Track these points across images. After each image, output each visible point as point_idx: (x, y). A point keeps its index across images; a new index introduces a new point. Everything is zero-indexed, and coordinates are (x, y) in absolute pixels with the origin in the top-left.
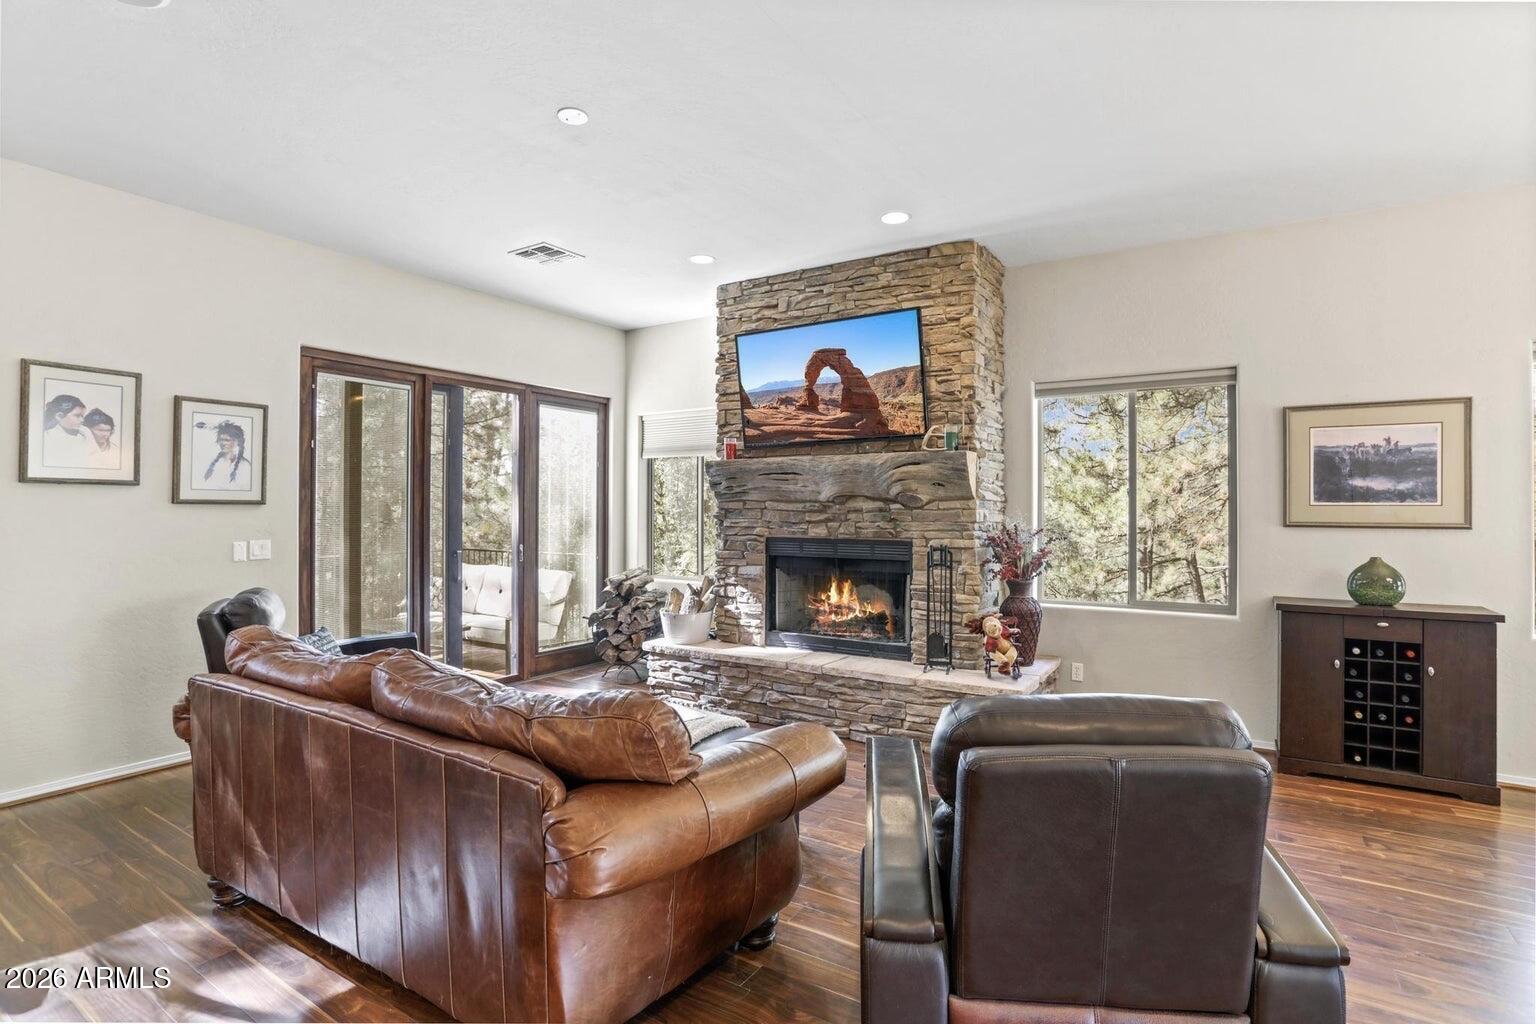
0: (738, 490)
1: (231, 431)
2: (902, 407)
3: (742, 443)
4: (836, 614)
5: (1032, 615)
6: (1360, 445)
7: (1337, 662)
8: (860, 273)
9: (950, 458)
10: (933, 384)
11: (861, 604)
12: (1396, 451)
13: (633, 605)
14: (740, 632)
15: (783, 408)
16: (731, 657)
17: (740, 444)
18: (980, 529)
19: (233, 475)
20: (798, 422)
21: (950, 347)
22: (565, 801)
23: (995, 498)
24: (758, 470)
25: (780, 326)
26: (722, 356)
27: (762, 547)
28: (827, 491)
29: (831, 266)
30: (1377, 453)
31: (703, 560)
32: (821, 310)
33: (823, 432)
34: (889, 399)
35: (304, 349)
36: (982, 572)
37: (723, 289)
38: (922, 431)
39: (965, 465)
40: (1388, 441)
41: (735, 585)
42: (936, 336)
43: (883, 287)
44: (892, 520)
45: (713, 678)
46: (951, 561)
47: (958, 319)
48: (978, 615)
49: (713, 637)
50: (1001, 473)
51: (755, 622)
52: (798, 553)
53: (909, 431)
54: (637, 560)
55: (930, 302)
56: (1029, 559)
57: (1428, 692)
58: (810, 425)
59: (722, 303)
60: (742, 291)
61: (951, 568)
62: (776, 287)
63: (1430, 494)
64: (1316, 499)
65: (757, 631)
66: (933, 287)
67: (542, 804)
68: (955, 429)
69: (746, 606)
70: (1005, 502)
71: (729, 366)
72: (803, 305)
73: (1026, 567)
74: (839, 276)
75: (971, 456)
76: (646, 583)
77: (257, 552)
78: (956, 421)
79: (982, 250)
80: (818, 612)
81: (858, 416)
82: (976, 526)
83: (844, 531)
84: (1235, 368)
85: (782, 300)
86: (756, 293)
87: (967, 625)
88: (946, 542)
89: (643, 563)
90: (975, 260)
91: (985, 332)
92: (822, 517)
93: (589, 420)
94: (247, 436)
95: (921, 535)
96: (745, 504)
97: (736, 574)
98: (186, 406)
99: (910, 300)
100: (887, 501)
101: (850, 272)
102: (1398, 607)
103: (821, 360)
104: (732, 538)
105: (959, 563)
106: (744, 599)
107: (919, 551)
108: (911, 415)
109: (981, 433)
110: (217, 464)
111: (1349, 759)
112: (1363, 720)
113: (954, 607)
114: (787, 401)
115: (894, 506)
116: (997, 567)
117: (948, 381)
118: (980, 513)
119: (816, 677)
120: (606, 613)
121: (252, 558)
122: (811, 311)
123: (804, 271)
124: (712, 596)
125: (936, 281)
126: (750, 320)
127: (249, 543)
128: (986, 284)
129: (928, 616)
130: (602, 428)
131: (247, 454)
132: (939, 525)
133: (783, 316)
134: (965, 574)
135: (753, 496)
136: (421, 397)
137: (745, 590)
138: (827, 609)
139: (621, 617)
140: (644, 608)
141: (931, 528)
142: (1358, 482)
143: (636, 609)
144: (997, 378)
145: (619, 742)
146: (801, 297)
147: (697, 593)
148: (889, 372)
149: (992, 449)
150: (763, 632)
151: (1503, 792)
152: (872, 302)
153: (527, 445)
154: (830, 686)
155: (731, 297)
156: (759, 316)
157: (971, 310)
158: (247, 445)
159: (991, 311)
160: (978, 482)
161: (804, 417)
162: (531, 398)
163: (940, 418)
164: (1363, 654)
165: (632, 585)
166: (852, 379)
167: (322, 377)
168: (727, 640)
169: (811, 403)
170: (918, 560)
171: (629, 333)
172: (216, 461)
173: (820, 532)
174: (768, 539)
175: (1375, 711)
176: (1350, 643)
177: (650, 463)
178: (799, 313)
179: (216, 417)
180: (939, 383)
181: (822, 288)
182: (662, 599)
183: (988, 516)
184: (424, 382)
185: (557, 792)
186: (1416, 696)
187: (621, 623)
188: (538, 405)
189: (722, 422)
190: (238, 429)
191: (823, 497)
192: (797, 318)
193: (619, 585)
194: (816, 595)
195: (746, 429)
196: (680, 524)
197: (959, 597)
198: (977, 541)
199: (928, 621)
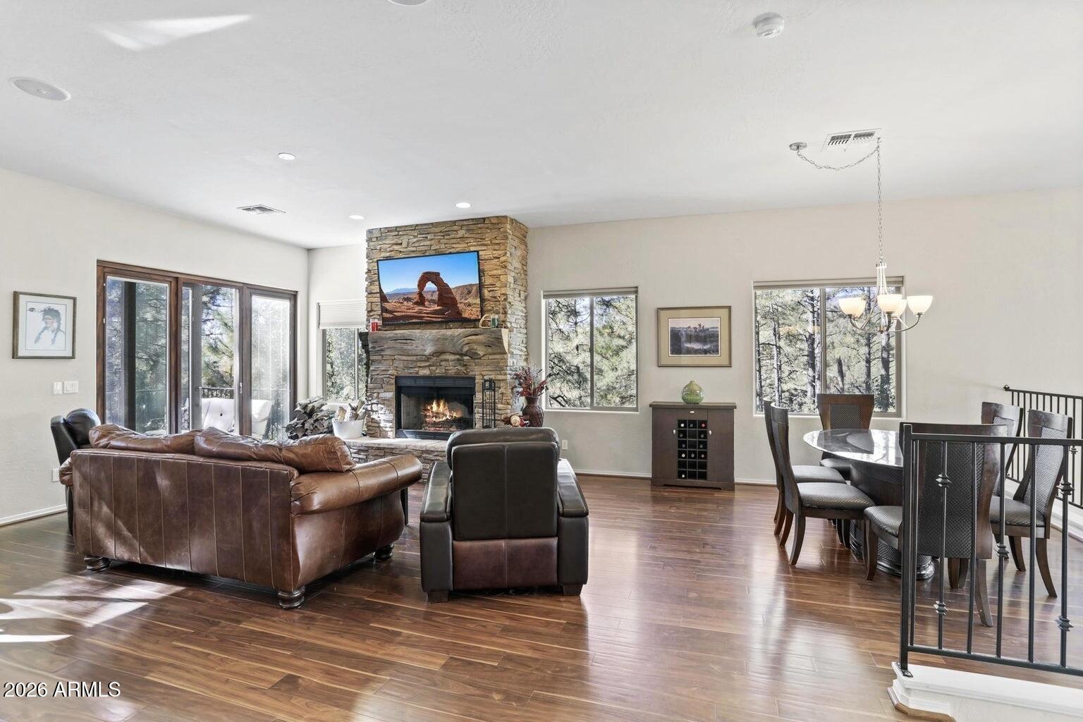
0: (378, 349)
1: (51, 313)
2: (469, 305)
3: (381, 322)
4: (436, 417)
5: (538, 414)
6: (689, 327)
7: (674, 431)
8: (447, 229)
9: (493, 332)
10: (486, 292)
11: (450, 411)
12: (704, 330)
13: (315, 418)
14: (380, 431)
15: (405, 303)
16: (375, 444)
17: (380, 323)
18: (511, 370)
19: (53, 341)
20: (413, 311)
21: (494, 272)
22: (299, 477)
23: (520, 353)
24: (390, 338)
25: (403, 256)
26: (369, 271)
27: (393, 381)
28: (429, 350)
29: (432, 224)
30: (696, 331)
31: (358, 391)
32: (426, 248)
33: (428, 317)
34: (463, 301)
35: (98, 261)
36: (512, 392)
37: (370, 232)
38: (480, 317)
39: (501, 336)
40: (700, 325)
41: (377, 404)
42: (488, 266)
43: (460, 238)
44: (464, 365)
45: (365, 457)
46: (494, 387)
47: (499, 258)
48: (509, 416)
49: (364, 435)
50: (525, 340)
51: (389, 425)
52: (413, 384)
53: (473, 317)
54: (316, 391)
55: (485, 248)
56: (537, 386)
57: (710, 442)
58: (421, 313)
59: (369, 240)
60: (381, 233)
61: (494, 390)
62: (401, 233)
63: (716, 351)
64: (672, 353)
65: (390, 429)
66: (487, 239)
67: (289, 478)
68: (496, 317)
69: (384, 417)
70: (528, 355)
71: (373, 277)
72: (416, 245)
73: (535, 390)
74: (437, 230)
75: (504, 332)
76: (322, 405)
77: (69, 389)
78: (497, 313)
79: (512, 221)
80: (426, 416)
81: (446, 309)
82: (508, 368)
83: (439, 371)
84: (637, 287)
85: (405, 240)
86: (389, 235)
87: (503, 421)
88: (493, 377)
89: (320, 393)
90: (508, 226)
91: (515, 264)
92: (427, 364)
93: (285, 305)
94: (63, 317)
95: (480, 373)
96: (383, 357)
97: (378, 397)
98: (22, 299)
99: (474, 246)
100: (462, 355)
101: (443, 228)
102: (701, 404)
103: (426, 277)
104: (376, 376)
105: (500, 388)
106: (382, 412)
107: (479, 381)
108: (474, 309)
109: (510, 318)
110: (42, 334)
111: (680, 476)
112: (685, 458)
113: (496, 411)
114: (408, 299)
115: (465, 358)
116: (521, 390)
117: (493, 290)
118: (510, 362)
119: (423, 452)
120: (297, 424)
121: (65, 392)
122: (422, 248)
123: (417, 225)
124: (364, 411)
125: (488, 236)
126: (386, 251)
127: (63, 383)
128: (516, 239)
129: (483, 417)
130: (293, 309)
131: (62, 328)
132: (489, 368)
133: (405, 250)
134: (502, 394)
135: (388, 352)
136: (175, 291)
137: (383, 406)
138: (431, 414)
139: (307, 426)
140: (322, 420)
141: (485, 369)
142: (688, 345)
143: (317, 420)
144: (523, 289)
145: (321, 453)
146: (415, 240)
147: (354, 409)
148: (463, 286)
149: (519, 326)
150: (394, 430)
151: (736, 486)
152: (454, 246)
153: (244, 321)
154: (431, 457)
155: (374, 237)
156: (391, 249)
157: (506, 253)
158: (63, 322)
159: (519, 253)
160: (509, 345)
161: (417, 308)
162: (247, 291)
163: (490, 310)
164: (685, 427)
165: (314, 406)
166: (443, 289)
167: (110, 278)
168: (373, 436)
169: (421, 301)
170: (478, 387)
171: (309, 250)
172: (42, 332)
173: (426, 372)
174: (396, 377)
175: (690, 452)
176: (680, 422)
177: (324, 332)
178: (414, 249)
179: (43, 304)
180: (489, 291)
181: (426, 235)
182: (332, 415)
183: (515, 362)
184: (177, 282)
185: (296, 473)
186: (705, 444)
187: (307, 429)
188: (251, 296)
189: (369, 309)
190: (57, 311)
191: (427, 353)
192: (413, 251)
193: (305, 407)
194: (425, 407)
195: (384, 314)
196: (343, 370)
197: (500, 406)
198: (509, 376)
199: (483, 419)
